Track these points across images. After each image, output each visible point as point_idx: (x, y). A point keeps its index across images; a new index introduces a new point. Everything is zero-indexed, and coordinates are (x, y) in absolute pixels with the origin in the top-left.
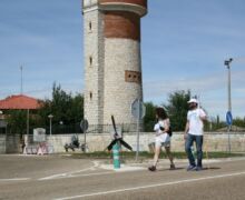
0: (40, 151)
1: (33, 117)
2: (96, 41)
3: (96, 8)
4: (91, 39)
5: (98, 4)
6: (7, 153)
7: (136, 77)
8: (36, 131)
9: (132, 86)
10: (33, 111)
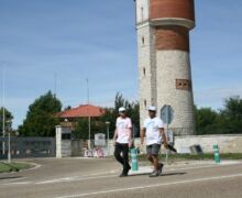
0: (96, 154)
1: (97, 124)
2: (148, 53)
3: (147, 24)
4: (144, 52)
5: (149, 20)
6: (73, 155)
7: (186, 84)
8: (96, 136)
9: (183, 93)
10: (97, 118)
